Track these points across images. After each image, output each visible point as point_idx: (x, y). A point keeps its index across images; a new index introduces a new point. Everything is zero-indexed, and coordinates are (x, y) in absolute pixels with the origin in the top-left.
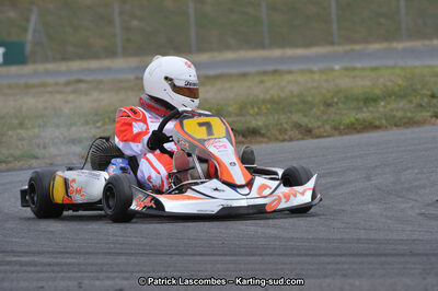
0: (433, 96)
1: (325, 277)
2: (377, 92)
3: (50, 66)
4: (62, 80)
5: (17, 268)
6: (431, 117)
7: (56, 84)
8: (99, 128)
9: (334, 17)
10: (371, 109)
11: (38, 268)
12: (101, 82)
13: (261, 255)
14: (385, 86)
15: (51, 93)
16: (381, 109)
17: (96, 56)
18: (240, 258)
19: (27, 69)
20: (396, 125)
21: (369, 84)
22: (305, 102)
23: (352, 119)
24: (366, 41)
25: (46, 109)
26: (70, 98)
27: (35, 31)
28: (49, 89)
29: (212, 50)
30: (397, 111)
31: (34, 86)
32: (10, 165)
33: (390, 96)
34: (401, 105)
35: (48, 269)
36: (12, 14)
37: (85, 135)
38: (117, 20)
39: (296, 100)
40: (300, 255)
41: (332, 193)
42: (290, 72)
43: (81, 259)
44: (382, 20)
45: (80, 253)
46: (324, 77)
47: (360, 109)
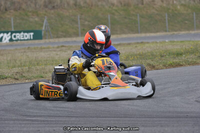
1: (154, 126)
2: (182, 51)
3: (51, 40)
4: (56, 46)
5: (30, 122)
7: (53, 47)
9: (167, 20)
10: (179, 58)
11: (39, 123)
12: (71, 47)
13: (129, 117)
14: (186, 48)
15: (51, 51)
16: (183, 58)
17: (70, 36)
18: (121, 119)
19: (42, 41)
20: (189, 65)
21: (179, 48)
22: (153, 55)
23: (171, 62)
24: (180, 30)
25: (48, 57)
26: (59, 53)
27: (45, 26)
28: (50, 50)
29: (117, 34)
30: (190, 59)
31: (44, 48)
33: (187, 53)
34: (191, 56)
35: (43, 122)
36: (37, 19)
38: (79, 20)
39: (149, 54)
40: (145, 117)
41: (161, 92)
42: (148, 43)
43: (57, 119)
44: (186, 22)
45: (56, 116)
46: (161, 45)
47: (174, 58)
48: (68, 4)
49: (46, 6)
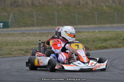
0: (123, 40)
2: (108, 38)
3: (16, 29)
4: (19, 33)
6: (123, 45)
7: (17, 34)
8: (29, 46)
9: (96, 17)
10: (106, 43)
12: (30, 33)
14: (110, 36)
15: (15, 36)
16: (109, 43)
17: (29, 26)
19: (9, 29)
20: (113, 48)
21: (105, 36)
22: (87, 41)
23: (100, 46)
24: (105, 24)
25: (14, 41)
26: (21, 38)
27: (11, 19)
28: (15, 35)
30: (113, 43)
31: (11, 34)
32: (3, 56)
33: (111, 39)
34: (114, 42)
36: (5, 14)
37: (25, 48)
38: (35, 16)
39: (84, 40)
42: (83, 32)
46: (93, 34)
47: (103, 43)
48: (28, 4)
49: (12, 5)
